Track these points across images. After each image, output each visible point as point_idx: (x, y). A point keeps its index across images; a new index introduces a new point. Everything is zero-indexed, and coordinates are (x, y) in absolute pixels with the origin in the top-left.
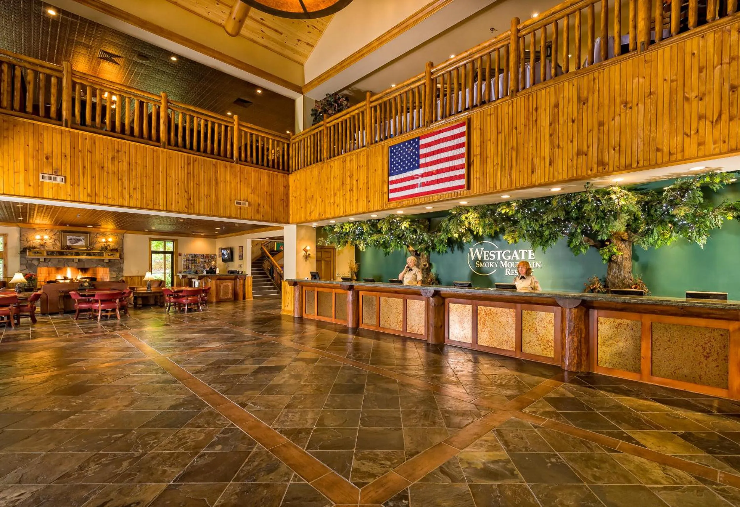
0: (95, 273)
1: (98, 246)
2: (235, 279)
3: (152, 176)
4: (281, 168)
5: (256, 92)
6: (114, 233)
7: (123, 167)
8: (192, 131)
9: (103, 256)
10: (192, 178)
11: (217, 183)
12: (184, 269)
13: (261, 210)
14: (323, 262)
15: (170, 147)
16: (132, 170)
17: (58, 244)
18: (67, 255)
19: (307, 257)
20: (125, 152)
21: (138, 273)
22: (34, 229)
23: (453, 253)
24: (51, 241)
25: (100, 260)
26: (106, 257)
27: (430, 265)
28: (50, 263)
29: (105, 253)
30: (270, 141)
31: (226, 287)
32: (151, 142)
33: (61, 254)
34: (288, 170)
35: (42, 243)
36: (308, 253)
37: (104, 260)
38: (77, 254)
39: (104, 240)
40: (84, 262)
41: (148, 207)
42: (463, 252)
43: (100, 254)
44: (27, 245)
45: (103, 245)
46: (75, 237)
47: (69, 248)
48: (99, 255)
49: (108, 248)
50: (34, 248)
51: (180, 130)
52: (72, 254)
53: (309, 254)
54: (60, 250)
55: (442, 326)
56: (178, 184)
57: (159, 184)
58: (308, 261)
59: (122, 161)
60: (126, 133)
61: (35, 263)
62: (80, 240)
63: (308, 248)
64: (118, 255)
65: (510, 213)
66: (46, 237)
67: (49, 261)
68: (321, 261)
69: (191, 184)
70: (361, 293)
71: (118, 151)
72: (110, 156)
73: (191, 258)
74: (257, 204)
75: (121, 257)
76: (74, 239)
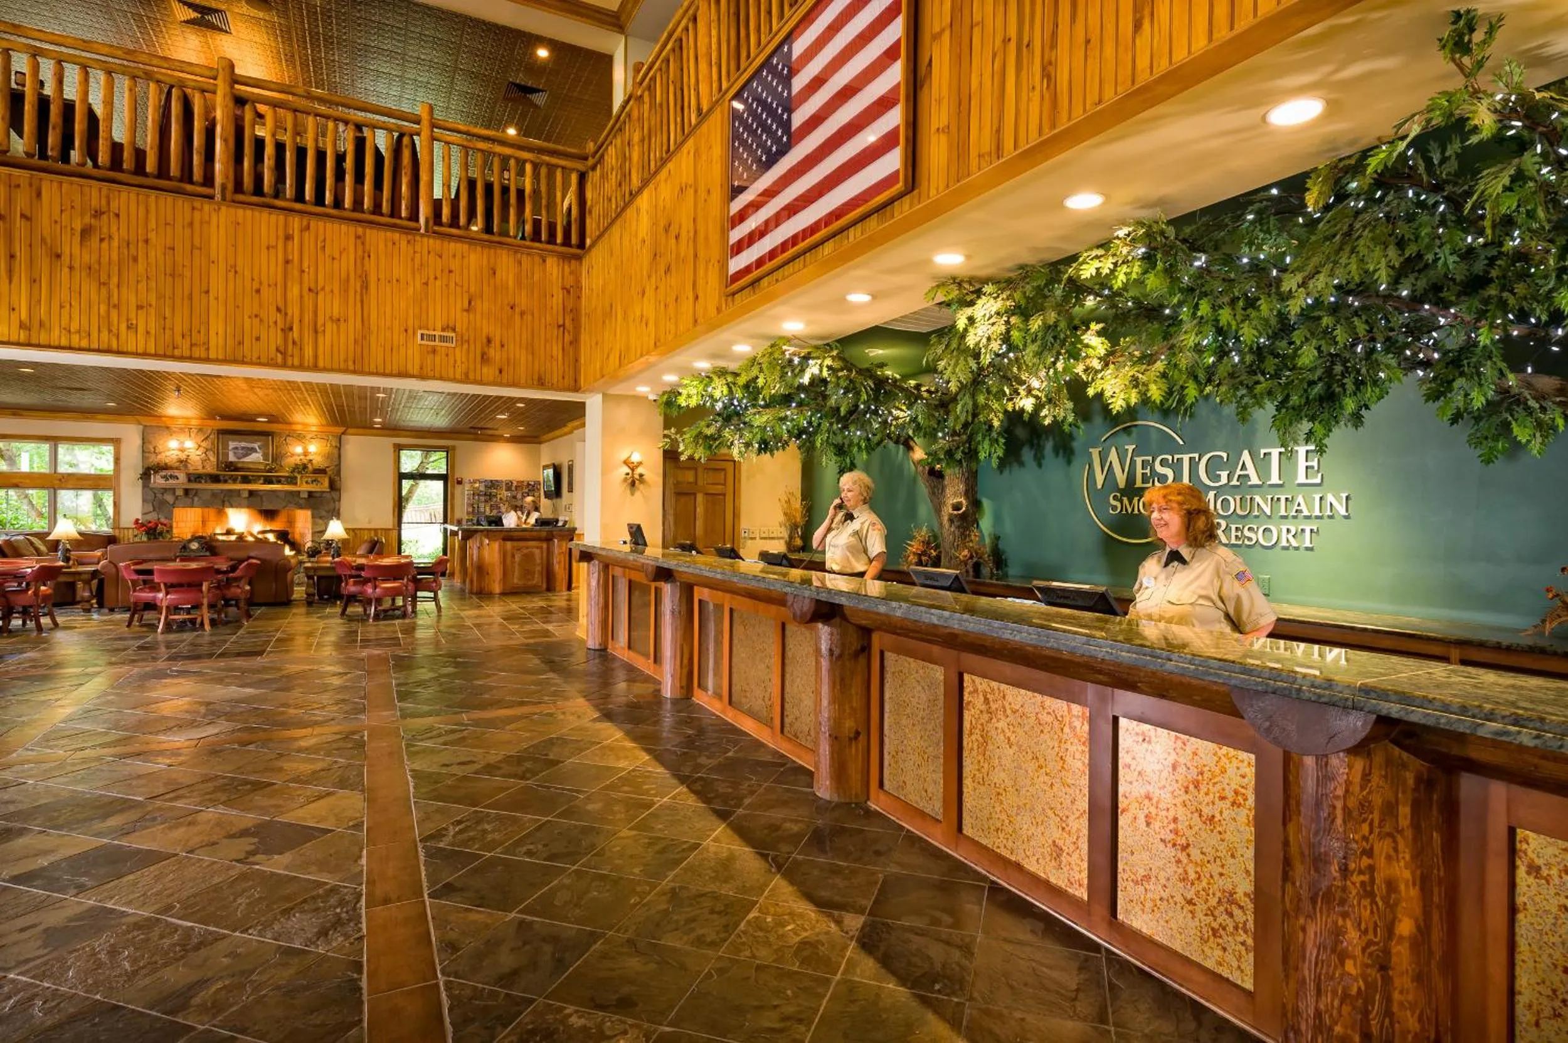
0: (291, 522)
1: (290, 462)
2: (549, 539)
3: (187, 273)
4: (559, 239)
5: (533, 54)
6: (321, 436)
7: (112, 251)
8: (301, 153)
9: (296, 484)
10: (296, 273)
11: (365, 286)
12: (468, 513)
13: (494, 353)
14: (700, 498)
15: (240, 197)
16: (135, 259)
17: (213, 459)
18: (225, 482)
19: (633, 484)
20: (118, 215)
21: (370, 522)
22: (168, 428)
23: (1040, 465)
24: (199, 453)
25: (291, 493)
26: (304, 487)
27: (976, 504)
28: (196, 499)
29: (299, 477)
30: (528, 167)
31: (528, 557)
32: (189, 187)
33: (215, 479)
34: (581, 245)
35: (183, 456)
36: (639, 470)
37: (299, 492)
38: (246, 480)
39: (299, 450)
40: (261, 497)
41: (177, 352)
42: (1069, 462)
43: (292, 480)
44: (153, 460)
45: (298, 462)
46: (243, 444)
47: (231, 466)
48: (289, 483)
49: (309, 466)
50: (166, 467)
51: (269, 150)
52: (235, 481)
53: (641, 475)
54: (215, 471)
55: (858, 733)
56: (258, 291)
57: (207, 292)
58: (638, 494)
59: (110, 237)
60: (125, 166)
61: (169, 498)
62: (253, 450)
63: (636, 458)
64: (326, 483)
65: (1121, 279)
66: (189, 444)
67: (196, 494)
68: (695, 494)
69: (294, 291)
70: (700, 593)
71: (98, 214)
72: (78, 227)
73: (482, 489)
74: (485, 341)
75: (334, 486)
76: (243, 448)
